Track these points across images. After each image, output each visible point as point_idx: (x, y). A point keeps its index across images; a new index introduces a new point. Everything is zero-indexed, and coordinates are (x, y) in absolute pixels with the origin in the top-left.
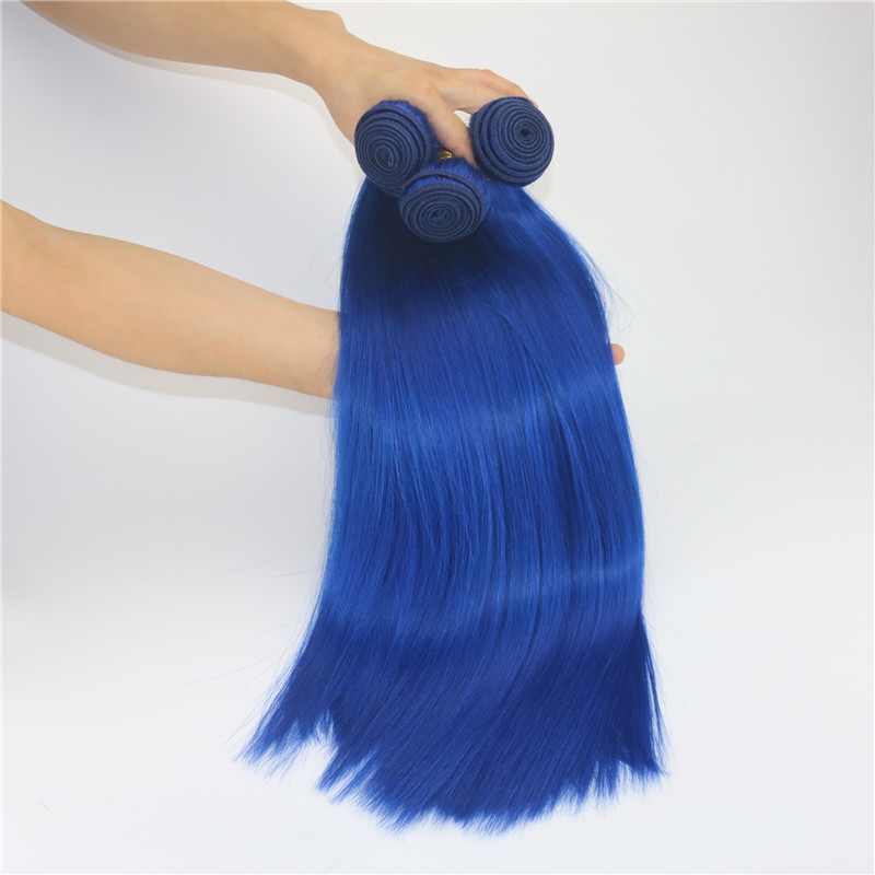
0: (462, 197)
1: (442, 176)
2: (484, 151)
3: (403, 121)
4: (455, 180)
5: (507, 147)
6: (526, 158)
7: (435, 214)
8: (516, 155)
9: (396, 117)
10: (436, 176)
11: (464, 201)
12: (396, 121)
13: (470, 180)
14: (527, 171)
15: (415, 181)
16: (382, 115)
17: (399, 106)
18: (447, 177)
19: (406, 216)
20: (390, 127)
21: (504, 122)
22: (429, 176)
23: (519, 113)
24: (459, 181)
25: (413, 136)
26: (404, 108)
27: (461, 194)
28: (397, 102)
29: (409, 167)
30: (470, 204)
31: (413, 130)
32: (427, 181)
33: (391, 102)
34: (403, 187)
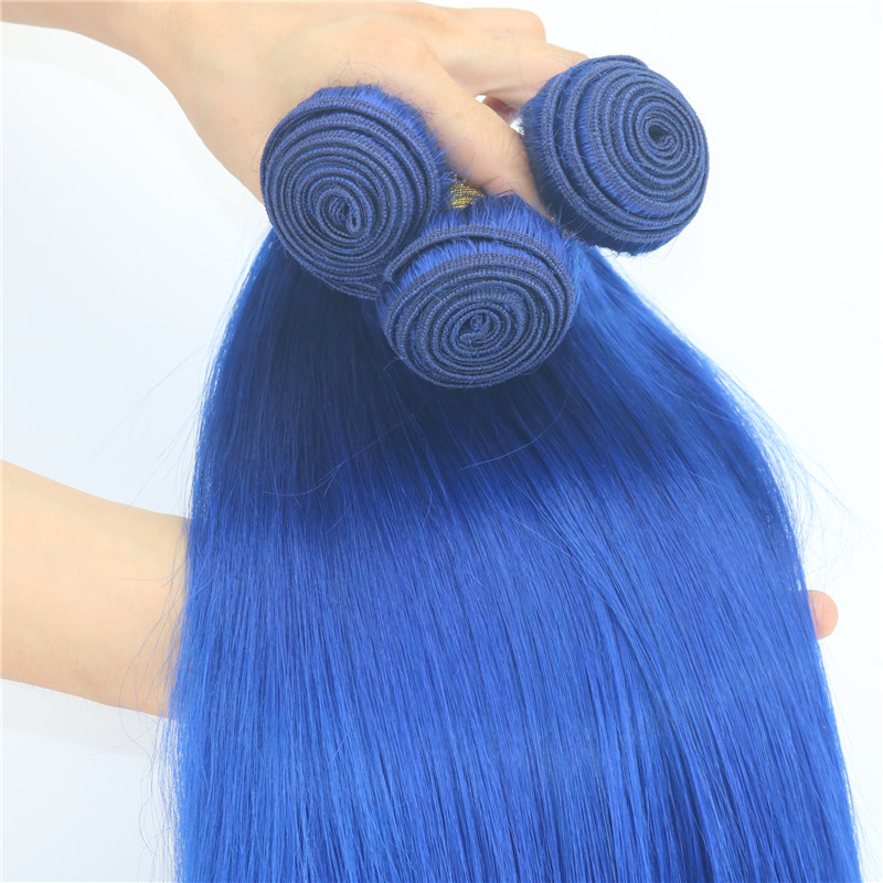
0: (528, 281)
1: (477, 239)
2: (573, 182)
3: (376, 130)
4: (506, 243)
5: (627, 167)
6: (667, 188)
7: (467, 326)
8: (644, 182)
9: (359, 122)
10: (462, 239)
11: (531, 290)
12: (360, 132)
13: (539, 241)
14: (669, 217)
15: (416, 256)
16: (326, 121)
17: (362, 97)
18: (489, 240)
19: (401, 339)
20: (348, 147)
21: (614, 114)
22: (449, 241)
23: (641, 92)
24: (516, 246)
25: (401, 163)
26: (373, 101)
27: (524, 272)
28: (356, 90)
29: (396, 229)
30: (545, 295)
31: (399, 148)
32: (445, 255)
33: (342, 91)
34: (388, 274)
